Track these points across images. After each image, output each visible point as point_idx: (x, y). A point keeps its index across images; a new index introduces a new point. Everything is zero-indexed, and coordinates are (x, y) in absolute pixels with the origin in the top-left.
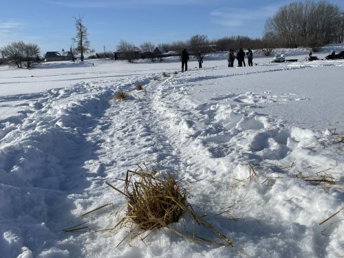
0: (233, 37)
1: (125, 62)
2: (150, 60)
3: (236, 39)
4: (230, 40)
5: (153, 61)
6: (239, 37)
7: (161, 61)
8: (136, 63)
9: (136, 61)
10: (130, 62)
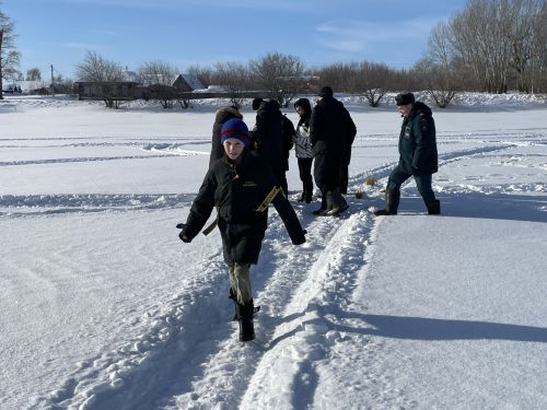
0: (353, 65)
1: (99, 105)
2: (158, 104)
3: (359, 68)
4: (346, 69)
5: (167, 108)
6: (366, 64)
7: (186, 107)
8: (125, 109)
9: (124, 104)
10: (110, 105)
